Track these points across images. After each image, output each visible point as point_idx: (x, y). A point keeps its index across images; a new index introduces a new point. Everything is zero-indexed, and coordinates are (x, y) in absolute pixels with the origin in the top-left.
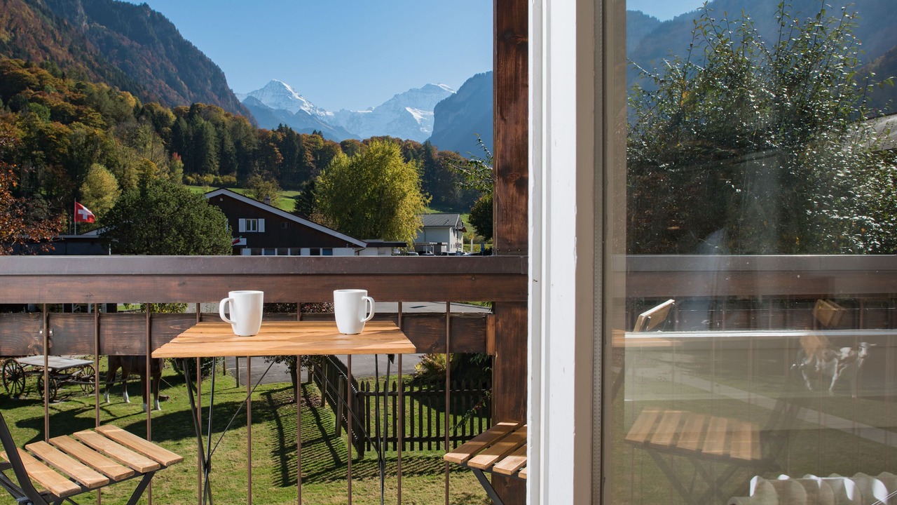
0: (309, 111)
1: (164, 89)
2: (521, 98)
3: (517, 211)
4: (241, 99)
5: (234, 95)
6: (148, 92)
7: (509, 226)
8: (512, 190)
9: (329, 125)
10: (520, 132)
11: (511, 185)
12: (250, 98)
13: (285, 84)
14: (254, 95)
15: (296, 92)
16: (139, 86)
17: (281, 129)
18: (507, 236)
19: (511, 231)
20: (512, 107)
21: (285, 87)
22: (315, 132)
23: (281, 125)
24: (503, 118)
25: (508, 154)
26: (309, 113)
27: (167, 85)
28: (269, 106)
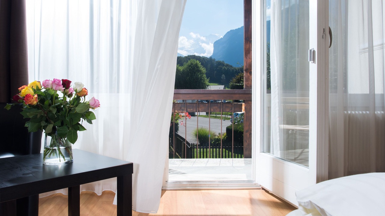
2: (250, 53)
3: (250, 79)
7: (248, 83)
8: (248, 74)
10: (250, 61)
11: (248, 73)
18: (247, 85)
19: (248, 84)
20: (248, 55)
24: (246, 58)
25: (247, 66)
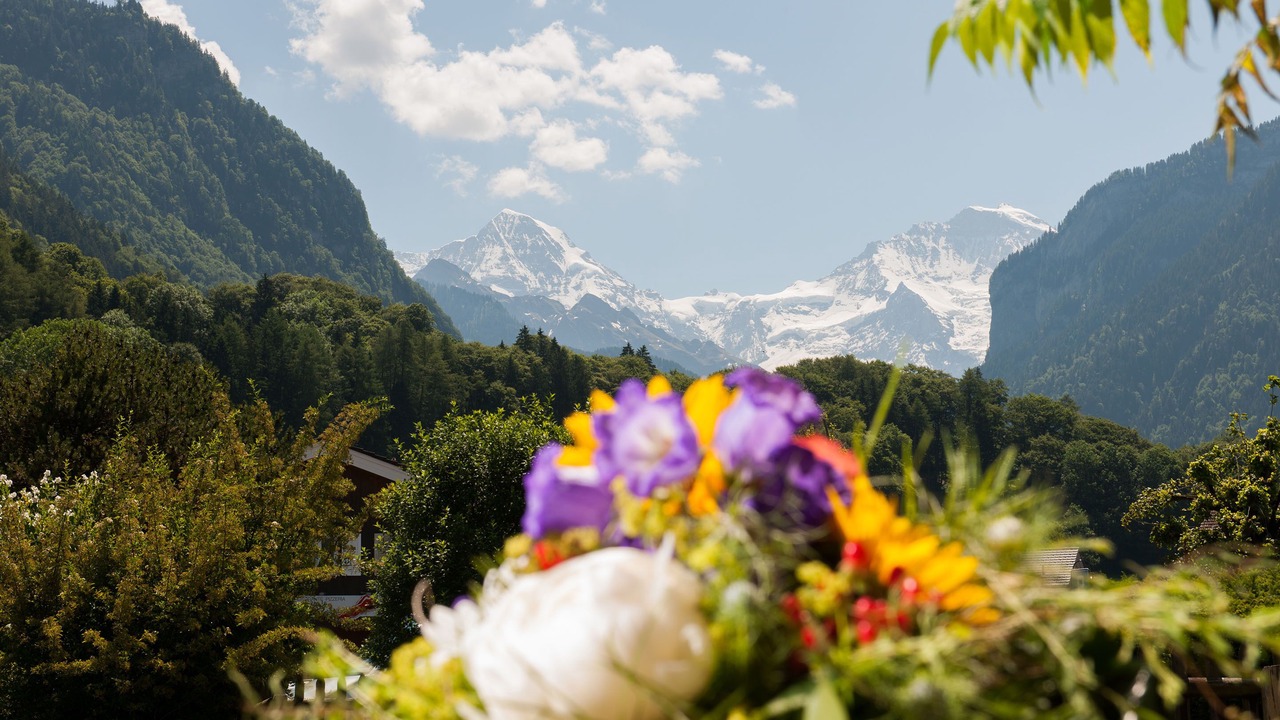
0: (613, 299)
1: (183, 243)
4: (410, 270)
5: (390, 255)
6: (138, 252)
9: (675, 341)
12: (437, 265)
13: (540, 224)
14: (450, 258)
15: (573, 246)
16: (109, 235)
17: (525, 340)
21: (540, 230)
22: (627, 350)
23: (525, 331)
26: (613, 306)
27: (191, 233)
28: (495, 288)
